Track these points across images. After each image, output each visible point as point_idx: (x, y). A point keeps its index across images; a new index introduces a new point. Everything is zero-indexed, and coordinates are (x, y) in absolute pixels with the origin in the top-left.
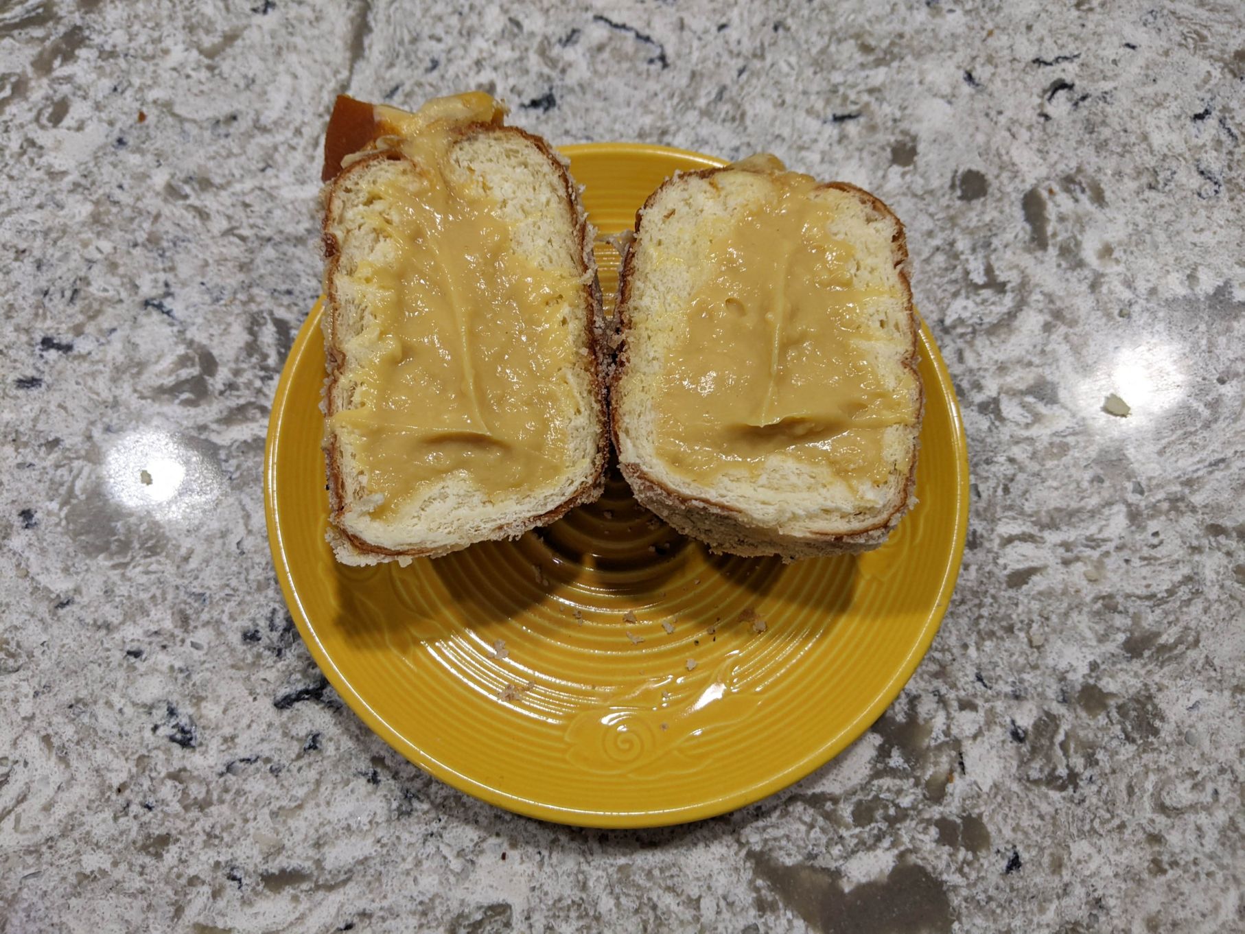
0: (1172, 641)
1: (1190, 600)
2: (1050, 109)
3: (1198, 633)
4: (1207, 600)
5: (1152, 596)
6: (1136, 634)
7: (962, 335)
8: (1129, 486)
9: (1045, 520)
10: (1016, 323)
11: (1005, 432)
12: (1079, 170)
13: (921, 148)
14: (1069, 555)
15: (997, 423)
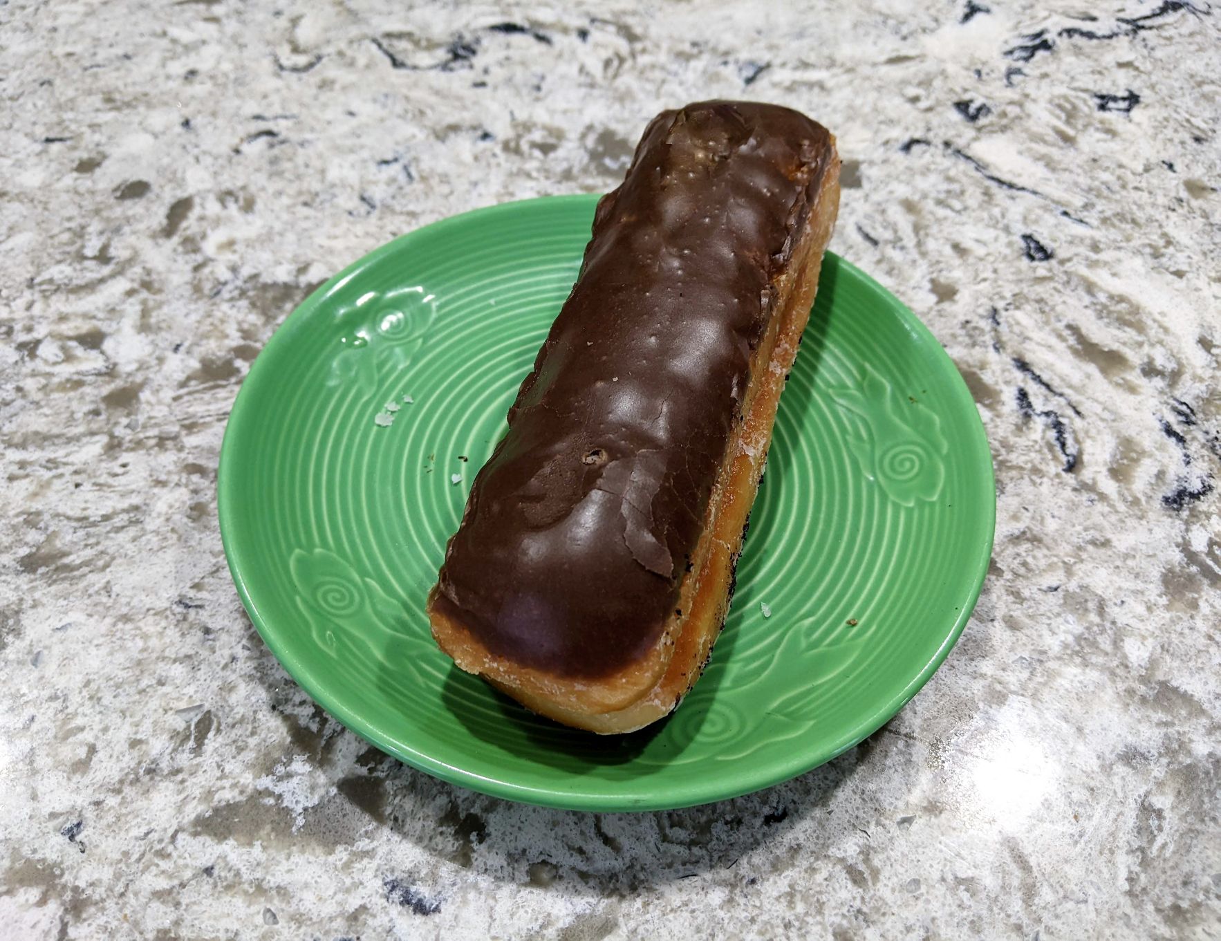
0: (78, 562)
1: (123, 527)
2: (245, 148)
3: (113, 558)
4: (143, 529)
5: (85, 518)
6: (43, 551)
7: (43, 291)
8: (125, 421)
9: (17, 439)
10: (102, 287)
11: (29, 366)
12: (244, 188)
13: (106, 163)
14: (22, 472)
15: (27, 359)
